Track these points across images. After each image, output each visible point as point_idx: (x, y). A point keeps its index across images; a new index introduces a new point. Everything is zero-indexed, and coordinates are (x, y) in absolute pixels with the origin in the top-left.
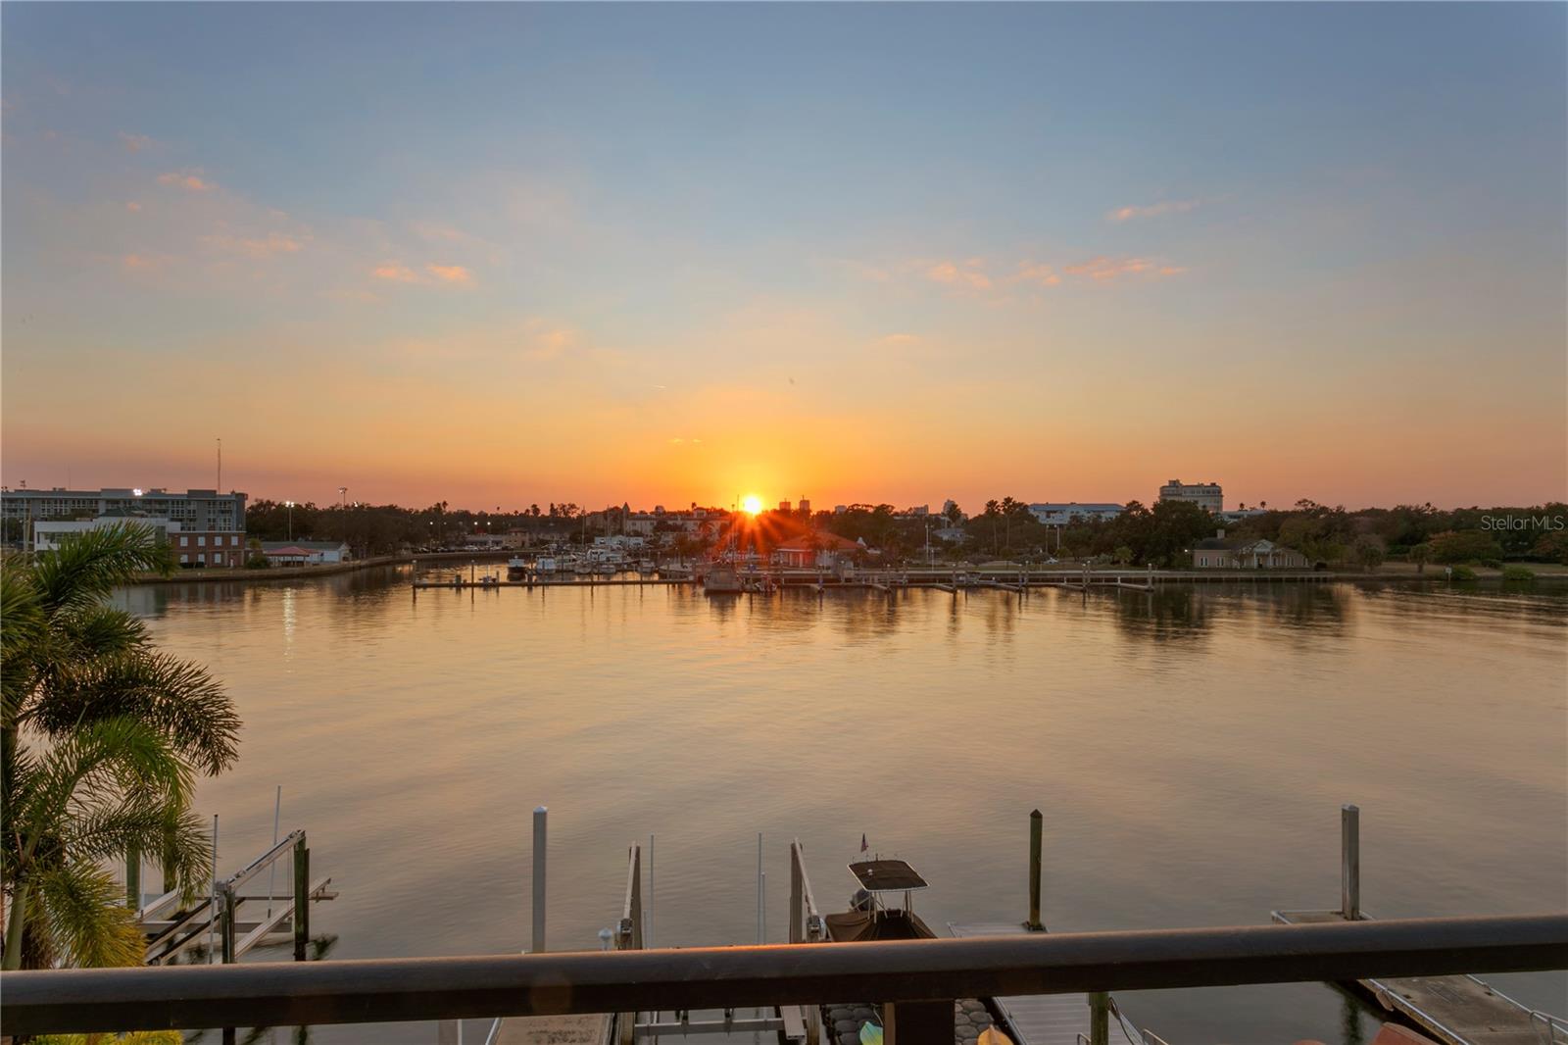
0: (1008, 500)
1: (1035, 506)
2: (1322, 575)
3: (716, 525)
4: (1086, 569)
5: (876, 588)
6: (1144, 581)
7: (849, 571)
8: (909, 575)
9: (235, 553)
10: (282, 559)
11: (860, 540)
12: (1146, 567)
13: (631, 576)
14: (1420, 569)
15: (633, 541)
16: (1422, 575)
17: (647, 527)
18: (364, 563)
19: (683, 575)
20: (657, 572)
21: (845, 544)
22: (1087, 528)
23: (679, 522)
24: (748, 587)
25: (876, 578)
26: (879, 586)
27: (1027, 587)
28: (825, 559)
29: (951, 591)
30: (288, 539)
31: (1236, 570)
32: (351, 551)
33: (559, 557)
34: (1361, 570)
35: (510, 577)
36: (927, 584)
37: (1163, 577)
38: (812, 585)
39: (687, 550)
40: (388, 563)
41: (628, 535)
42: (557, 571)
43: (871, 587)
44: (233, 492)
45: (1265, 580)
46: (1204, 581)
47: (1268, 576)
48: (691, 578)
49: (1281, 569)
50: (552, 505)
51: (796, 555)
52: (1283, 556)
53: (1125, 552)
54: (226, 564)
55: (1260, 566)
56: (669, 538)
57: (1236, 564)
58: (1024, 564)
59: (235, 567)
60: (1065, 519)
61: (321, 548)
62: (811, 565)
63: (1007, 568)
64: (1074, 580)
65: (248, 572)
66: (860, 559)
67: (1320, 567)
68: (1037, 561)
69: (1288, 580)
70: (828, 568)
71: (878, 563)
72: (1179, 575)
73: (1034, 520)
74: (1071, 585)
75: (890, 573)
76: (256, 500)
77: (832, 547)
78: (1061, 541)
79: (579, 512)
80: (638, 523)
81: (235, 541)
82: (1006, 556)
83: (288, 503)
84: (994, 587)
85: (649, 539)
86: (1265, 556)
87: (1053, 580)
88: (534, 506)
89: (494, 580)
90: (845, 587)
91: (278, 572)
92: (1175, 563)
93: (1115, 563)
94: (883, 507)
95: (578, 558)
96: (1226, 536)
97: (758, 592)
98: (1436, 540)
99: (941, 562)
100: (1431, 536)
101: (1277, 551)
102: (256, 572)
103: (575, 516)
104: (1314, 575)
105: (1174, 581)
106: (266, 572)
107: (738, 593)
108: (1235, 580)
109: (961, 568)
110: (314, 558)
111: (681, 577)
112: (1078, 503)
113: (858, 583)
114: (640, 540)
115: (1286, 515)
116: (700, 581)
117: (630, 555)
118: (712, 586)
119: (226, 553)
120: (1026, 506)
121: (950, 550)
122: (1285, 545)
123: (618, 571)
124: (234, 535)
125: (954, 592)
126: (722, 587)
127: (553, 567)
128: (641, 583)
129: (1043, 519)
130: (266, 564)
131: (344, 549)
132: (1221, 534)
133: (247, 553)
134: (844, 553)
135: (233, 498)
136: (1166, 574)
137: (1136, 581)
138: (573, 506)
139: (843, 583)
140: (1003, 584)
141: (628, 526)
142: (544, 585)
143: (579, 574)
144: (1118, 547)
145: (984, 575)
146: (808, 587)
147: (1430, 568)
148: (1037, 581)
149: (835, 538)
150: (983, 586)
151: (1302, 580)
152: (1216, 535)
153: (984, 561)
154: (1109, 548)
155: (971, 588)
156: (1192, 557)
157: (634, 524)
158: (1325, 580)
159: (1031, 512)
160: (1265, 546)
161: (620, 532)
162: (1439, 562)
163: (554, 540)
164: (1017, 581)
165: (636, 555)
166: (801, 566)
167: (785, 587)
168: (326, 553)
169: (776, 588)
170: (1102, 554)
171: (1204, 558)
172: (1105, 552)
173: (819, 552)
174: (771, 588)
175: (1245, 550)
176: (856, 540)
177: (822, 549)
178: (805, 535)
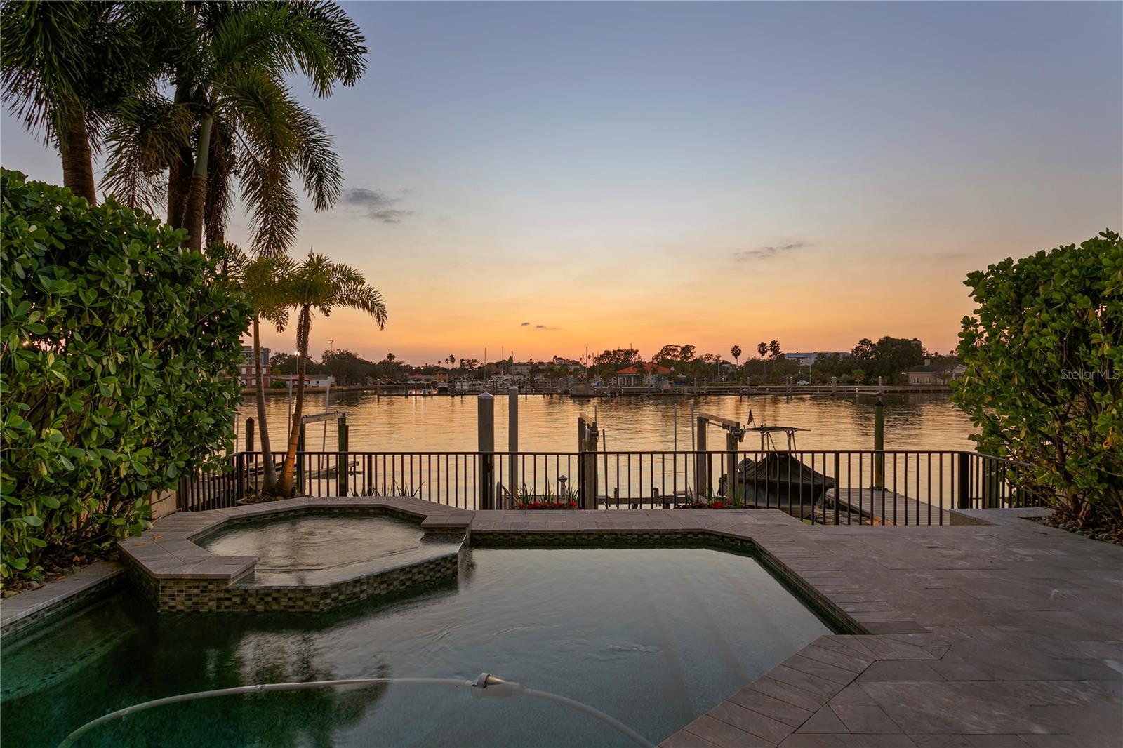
0: (774, 343)
4: (832, 384)
5: (686, 395)
6: (874, 391)
7: (667, 385)
8: (708, 389)
9: (264, 378)
11: (672, 369)
12: (877, 383)
18: (344, 388)
21: (663, 370)
24: (599, 394)
25: (686, 390)
26: (688, 394)
27: (792, 395)
31: (940, 385)
32: (336, 380)
36: (721, 393)
37: (888, 389)
38: (641, 394)
40: (359, 390)
43: (682, 395)
46: (918, 392)
48: (559, 391)
53: (859, 374)
57: (939, 381)
58: (787, 381)
59: (265, 387)
61: (316, 378)
62: (641, 384)
63: (776, 383)
64: (824, 391)
65: (273, 390)
66: (672, 378)
70: (652, 385)
71: (686, 382)
72: (899, 388)
75: (695, 387)
77: (654, 372)
81: (265, 371)
84: (768, 394)
86: (960, 376)
87: (809, 391)
90: (665, 395)
92: (896, 380)
93: (852, 382)
94: (687, 348)
95: (482, 383)
96: (931, 364)
97: (605, 396)
102: (277, 389)
105: (896, 392)
106: (283, 390)
107: (589, 397)
108: (940, 391)
110: (314, 383)
111: (553, 391)
113: (673, 393)
116: (566, 393)
118: (574, 392)
124: (264, 367)
126: (582, 394)
127: (468, 387)
130: (284, 386)
131: (331, 379)
132: (927, 363)
133: (272, 379)
134: (663, 376)
137: (869, 391)
139: (663, 393)
140: (774, 393)
144: (854, 371)
145: (760, 388)
148: (798, 391)
149: (656, 366)
150: (760, 394)
152: (924, 364)
154: (848, 371)
155: (750, 394)
156: (907, 377)
160: (960, 370)
166: (632, 385)
167: (623, 395)
168: (320, 381)
169: (617, 394)
170: (844, 376)
171: (918, 378)
172: (845, 373)
173: (645, 375)
174: (615, 394)
175: (947, 372)
176: (670, 368)
177: (646, 373)
178: (636, 365)
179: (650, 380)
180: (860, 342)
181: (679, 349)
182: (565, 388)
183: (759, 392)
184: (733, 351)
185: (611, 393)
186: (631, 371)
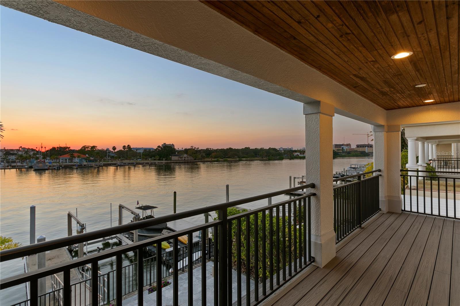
0: (129, 145)
2: (196, 161)
4: (150, 161)
5: (94, 167)
6: (162, 163)
7: (85, 163)
8: (104, 163)
11: (87, 155)
12: (163, 160)
14: (212, 159)
16: (212, 160)
21: (82, 156)
24: (51, 168)
25: (94, 164)
27: (135, 165)
29: (116, 167)
31: (180, 160)
34: (202, 160)
36: (108, 165)
43: (92, 167)
45: (186, 162)
46: (174, 163)
47: (186, 161)
48: (26, 167)
49: (188, 160)
51: (65, 159)
52: (189, 157)
53: (157, 157)
55: (184, 159)
57: (180, 159)
58: (134, 160)
62: (72, 162)
63: (130, 161)
66: (88, 160)
67: (195, 159)
68: (137, 160)
69: (190, 162)
70: (78, 162)
71: (92, 161)
72: (169, 162)
74: (146, 164)
75: (97, 163)
77: (79, 157)
84: (127, 165)
86: (185, 157)
87: (141, 163)
92: (168, 159)
93: (155, 160)
94: (94, 147)
97: (54, 169)
98: (213, 154)
99: (112, 160)
100: (212, 153)
104: (194, 161)
105: (168, 163)
108: (180, 162)
109: (118, 162)
111: (22, 167)
113: (88, 166)
115: (189, 149)
116: (31, 167)
118: (37, 168)
122: (189, 155)
126: (41, 168)
132: (177, 153)
134: (82, 158)
136: (166, 161)
137: (160, 163)
139: (83, 166)
140: (129, 165)
144: (156, 156)
146: (72, 167)
148: (138, 164)
149: (79, 155)
150: (124, 165)
151: (192, 162)
152: (176, 153)
153: (124, 160)
155: (120, 166)
156: (171, 158)
158: (196, 162)
160: (185, 155)
162: (214, 158)
164: (133, 164)
166: (68, 162)
167: (64, 168)
169: (61, 168)
170: (153, 158)
171: (174, 158)
172: (153, 157)
173: (74, 158)
174: (59, 168)
175: (181, 156)
176: (86, 155)
177: (75, 157)
178: (69, 154)
179: (76, 160)
180: (158, 147)
181: (90, 147)
182: (30, 165)
183: (124, 164)
184: (113, 148)
185: (57, 168)
186: (67, 157)
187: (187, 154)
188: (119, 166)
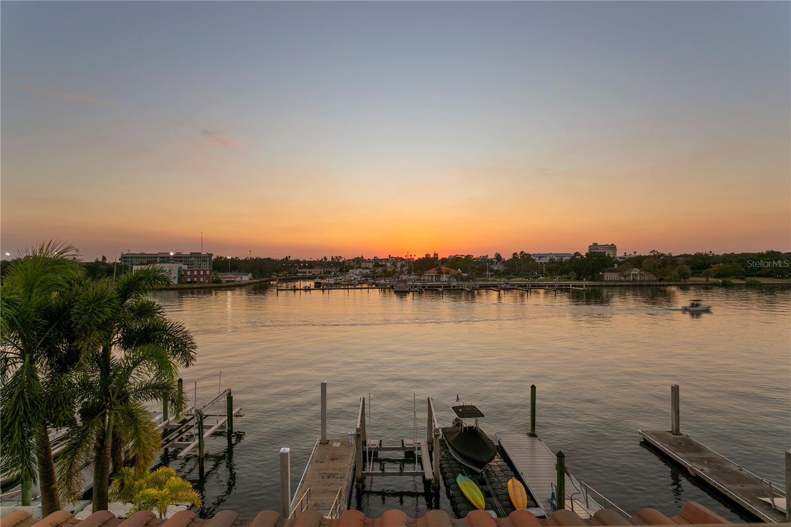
0: (522, 252)
1: (534, 255)
2: (662, 283)
3: (399, 265)
4: (556, 281)
5: (466, 290)
6: (582, 286)
7: (454, 283)
8: (480, 284)
9: (208, 277)
10: (226, 279)
11: (459, 270)
12: (583, 281)
13: (364, 286)
14: (707, 280)
15: (365, 271)
16: (708, 283)
17: (371, 265)
18: (258, 281)
19: (385, 285)
20: (375, 284)
21: (453, 271)
22: (557, 264)
23: (384, 263)
24: (412, 290)
25: (466, 286)
26: (467, 289)
27: (530, 289)
28: (444, 278)
29: (498, 291)
30: (228, 272)
31: (623, 281)
32: (253, 276)
33: (335, 278)
34: (680, 281)
35: (315, 286)
36: (488, 288)
37: (590, 284)
38: (439, 289)
39: (386, 274)
40: (267, 281)
41: (363, 268)
42: (334, 284)
43: (463, 289)
44: (207, 253)
45: (636, 286)
46: (609, 286)
47: (637, 284)
48: (389, 286)
49: (643, 281)
50: (332, 257)
51: (432, 276)
52: (644, 275)
53: (573, 274)
54: (205, 282)
55: (634, 279)
56: (379, 270)
57: (623, 278)
58: (529, 279)
59: (208, 283)
60: (547, 260)
61: (241, 275)
62: (438, 280)
63: (522, 281)
64: (551, 286)
65: (213, 285)
66: (458, 277)
67: (661, 280)
68: (535, 278)
69: (646, 285)
70: (446, 282)
71: (467, 279)
72: (597, 283)
73: (533, 260)
74: (549, 288)
75: (472, 283)
76: (216, 256)
77: (447, 273)
78: (545, 269)
79: (343, 259)
80: (367, 263)
81: (208, 273)
82: (521, 276)
83: (228, 257)
84: (516, 289)
85: (371, 270)
86: (636, 275)
87: (542, 286)
88: (325, 257)
89: (309, 287)
91: (225, 284)
92: (596, 278)
93: (569, 279)
94: (468, 256)
95: (342, 278)
96: (618, 266)
97: (416, 291)
98: (715, 267)
99: (493, 279)
100: (712, 266)
101: (641, 273)
102: (216, 285)
103: (341, 261)
104: (658, 283)
105: (595, 286)
106: (220, 285)
107: (408, 292)
108: (623, 286)
109: (502, 281)
110: (238, 279)
112: (553, 253)
113: (458, 288)
114: (368, 271)
115: (645, 257)
116: (392, 287)
117: (363, 277)
118: (397, 289)
119: (205, 277)
120: (530, 255)
121: (497, 274)
122: (645, 270)
123: (359, 284)
124: (208, 270)
125: (499, 291)
126: (402, 290)
127: (333, 282)
128: (368, 288)
129: (537, 260)
130: (220, 282)
131: (250, 275)
132: (616, 266)
133: (213, 277)
134: (452, 276)
135: (208, 255)
136: (592, 283)
137: (578, 286)
138: (340, 257)
139: (452, 288)
140: (520, 288)
141: (363, 265)
142: (329, 289)
143: (343, 285)
144: (570, 272)
145: (512, 284)
146: (437, 290)
147: (711, 280)
148: (535, 286)
149: (448, 269)
150: (511, 289)
151: (653, 285)
152: (613, 266)
153: (512, 278)
154: (567, 272)
155: (506, 290)
156: (603, 276)
157: (365, 264)
158: (663, 285)
159: (532, 257)
160: (636, 271)
161: (360, 267)
162: (715, 277)
163: (334, 270)
164: (526, 286)
165: (366, 277)
167: (428, 290)
168: (243, 277)
169: (424, 290)
170: (563, 275)
171: (609, 276)
174: (422, 290)
175: (627, 273)
176: (457, 270)
177: (442, 274)
178: (436, 269)
180: (575, 252)
182: (392, 283)
183: (511, 287)
184: (496, 256)
185: (420, 290)
186: (433, 272)
187: (639, 268)
188: (503, 289)
